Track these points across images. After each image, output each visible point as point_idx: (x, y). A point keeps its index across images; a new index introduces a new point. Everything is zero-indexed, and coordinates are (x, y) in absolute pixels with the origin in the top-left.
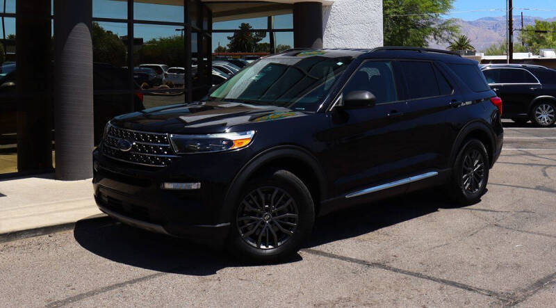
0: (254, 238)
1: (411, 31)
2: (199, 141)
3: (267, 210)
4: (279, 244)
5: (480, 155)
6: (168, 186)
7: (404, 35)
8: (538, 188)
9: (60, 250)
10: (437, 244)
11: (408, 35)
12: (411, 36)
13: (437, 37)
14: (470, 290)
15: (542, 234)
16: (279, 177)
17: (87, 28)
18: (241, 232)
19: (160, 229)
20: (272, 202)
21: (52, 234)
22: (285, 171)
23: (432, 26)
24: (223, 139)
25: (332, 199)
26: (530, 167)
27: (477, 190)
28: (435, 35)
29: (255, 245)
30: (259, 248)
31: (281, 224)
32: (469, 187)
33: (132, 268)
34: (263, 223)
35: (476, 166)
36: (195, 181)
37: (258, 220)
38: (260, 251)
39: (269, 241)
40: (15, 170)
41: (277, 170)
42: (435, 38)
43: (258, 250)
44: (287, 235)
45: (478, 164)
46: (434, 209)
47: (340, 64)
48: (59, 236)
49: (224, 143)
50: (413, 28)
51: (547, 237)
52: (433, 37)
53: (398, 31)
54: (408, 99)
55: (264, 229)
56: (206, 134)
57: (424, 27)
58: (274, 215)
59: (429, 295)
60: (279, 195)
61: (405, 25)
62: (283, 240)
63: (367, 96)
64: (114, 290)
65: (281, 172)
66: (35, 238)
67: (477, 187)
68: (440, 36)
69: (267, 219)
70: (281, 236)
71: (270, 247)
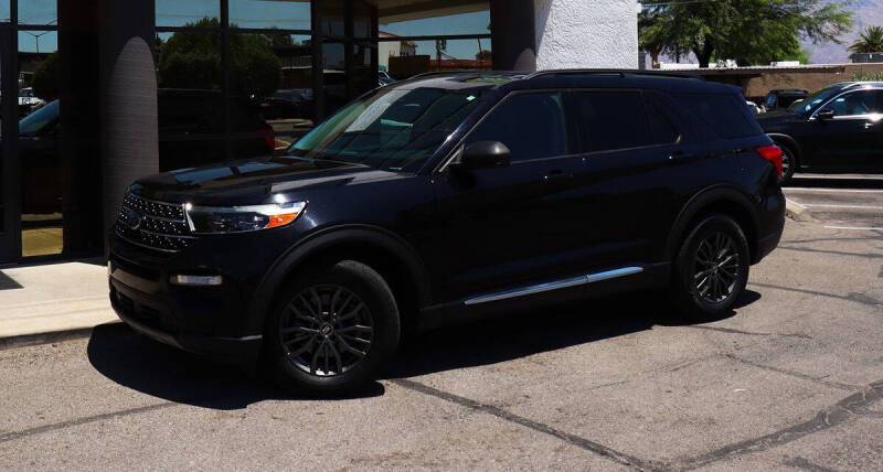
0: (307, 360)
1: (765, 23)
2: (224, 215)
3: (327, 319)
4: (344, 370)
5: (730, 240)
6: (182, 279)
7: (752, 31)
8: (851, 297)
9: (58, 365)
10: (606, 381)
11: (759, 31)
12: (764, 33)
13: (813, 33)
14: (603, 454)
15: (795, 374)
16: (342, 270)
17: (146, 44)
18: (287, 349)
19: (170, 340)
20: (333, 307)
21: (58, 344)
22: (352, 262)
23: (803, 14)
24: (255, 214)
25: (440, 305)
26: (866, 260)
27: (724, 297)
28: (809, 29)
29: (308, 370)
30: (313, 373)
31: (347, 341)
32: (708, 292)
33: (136, 393)
34: (321, 338)
35: (724, 258)
36: (214, 274)
37: (314, 334)
38: (316, 379)
39: (330, 365)
40: (58, 250)
41: (339, 261)
42: (810, 34)
43: (311, 378)
44: (357, 358)
45: (727, 254)
46: (645, 325)
47: (471, 98)
48: (67, 346)
49: (256, 219)
50: (769, 18)
51: (799, 380)
52: (806, 33)
53: (740, 24)
54: (586, 151)
55: (321, 347)
56: (231, 206)
57: (788, 16)
58: (336, 327)
59: (533, 458)
60: (343, 296)
61: (753, 14)
62: (351, 363)
63: (498, 150)
64: (93, 423)
65: (345, 264)
66: (32, 348)
67: (726, 293)
68: (819, 31)
69: (326, 331)
70: (347, 358)
71: (330, 373)
